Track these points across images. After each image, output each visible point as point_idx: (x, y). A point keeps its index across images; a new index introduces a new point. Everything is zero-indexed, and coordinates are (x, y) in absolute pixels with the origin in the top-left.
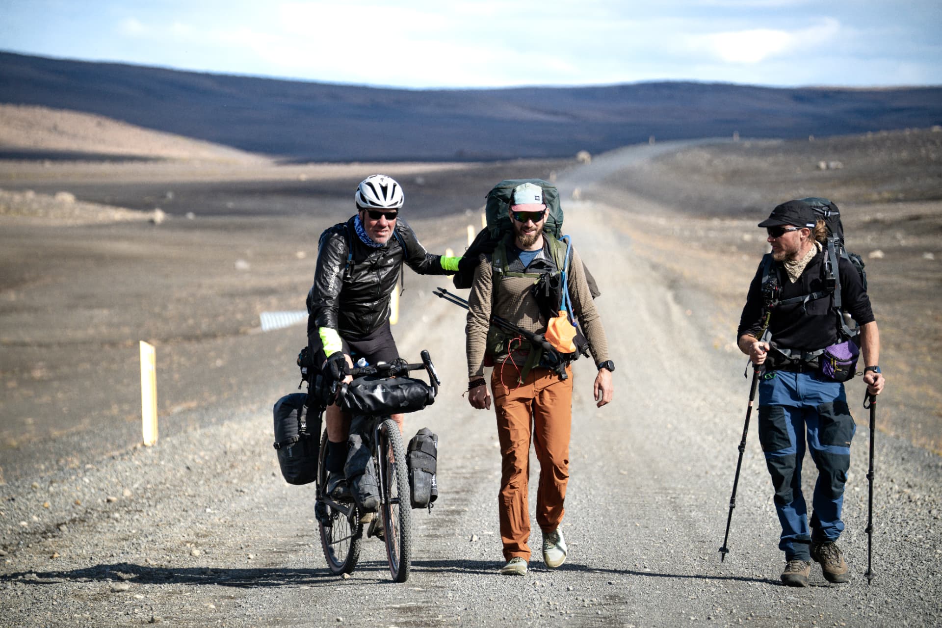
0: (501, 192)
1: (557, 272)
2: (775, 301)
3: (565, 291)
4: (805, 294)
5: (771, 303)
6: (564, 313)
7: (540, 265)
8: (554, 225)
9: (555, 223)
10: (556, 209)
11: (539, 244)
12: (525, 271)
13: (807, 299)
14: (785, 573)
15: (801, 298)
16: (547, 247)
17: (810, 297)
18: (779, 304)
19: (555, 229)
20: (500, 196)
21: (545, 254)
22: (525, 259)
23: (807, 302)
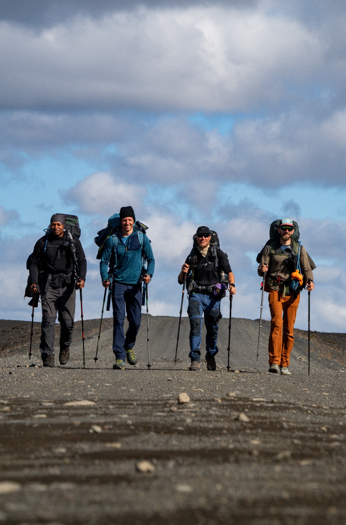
0: (275, 223)
1: (296, 254)
2: (195, 265)
3: (298, 262)
4: (206, 262)
5: (194, 266)
6: (298, 270)
7: (288, 250)
8: (296, 238)
9: (296, 237)
10: (297, 231)
11: (288, 243)
12: (283, 253)
13: (206, 264)
14: (192, 367)
15: (204, 264)
16: (292, 245)
17: (207, 264)
18: (196, 267)
19: (295, 239)
20: (274, 225)
21: (291, 247)
22: (283, 248)
23: (206, 266)
